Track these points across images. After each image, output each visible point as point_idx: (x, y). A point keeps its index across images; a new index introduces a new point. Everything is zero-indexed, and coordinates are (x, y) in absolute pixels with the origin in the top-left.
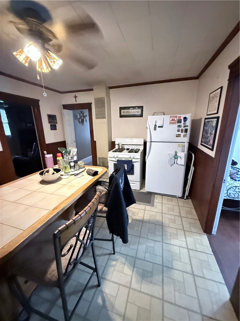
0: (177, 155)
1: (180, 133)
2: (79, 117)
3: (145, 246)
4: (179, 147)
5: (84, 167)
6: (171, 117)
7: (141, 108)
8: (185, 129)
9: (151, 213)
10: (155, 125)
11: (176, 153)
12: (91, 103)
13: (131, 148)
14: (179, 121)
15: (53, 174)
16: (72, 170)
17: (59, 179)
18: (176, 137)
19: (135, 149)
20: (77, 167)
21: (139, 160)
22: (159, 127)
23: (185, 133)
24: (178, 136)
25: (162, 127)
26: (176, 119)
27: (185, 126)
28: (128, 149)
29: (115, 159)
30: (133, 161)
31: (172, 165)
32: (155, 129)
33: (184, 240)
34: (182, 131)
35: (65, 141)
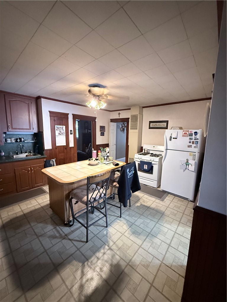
0: (188, 162)
1: (191, 144)
2: (121, 127)
3: (143, 220)
4: (191, 155)
5: (112, 161)
6: (184, 131)
7: (167, 122)
8: (196, 141)
9: (158, 205)
10: (171, 137)
11: (187, 160)
12: (129, 118)
13: (154, 153)
14: (191, 135)
15: (95, 161)
16: (105, 161)
17: (97, 165)
18: (188, 147)
19: (158, 154)
20: (108, 160)
21: (158, 163)
22: (173, 138)
23: (196, 145)
24: (190, 146)
25: (176, 138)
26: (188, 133)
27: (195, 139)
28: (152, 154)
29: (140, 160)
30: (152, 163)
31: (184, 171)
32: (170, 140)
33: (176, 227)
34: (193, 143)
35: (109, 144)
